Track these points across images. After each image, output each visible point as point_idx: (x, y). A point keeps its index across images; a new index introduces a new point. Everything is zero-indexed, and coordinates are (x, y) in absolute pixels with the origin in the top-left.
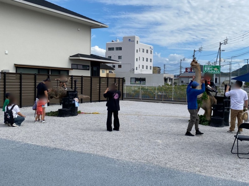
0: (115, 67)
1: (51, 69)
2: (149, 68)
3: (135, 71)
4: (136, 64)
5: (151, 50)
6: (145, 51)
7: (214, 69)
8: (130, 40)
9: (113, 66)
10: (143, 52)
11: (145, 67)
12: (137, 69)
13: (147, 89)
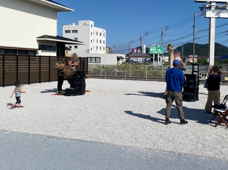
0: (71, 48)
1: (18, 50)
2: (102, 48)
3: (90, 51)
4: (91, 45)
5: (104, 33)
6: (99, 34)
7: (158, 50)
8: (85, 24)
9: (70, 47)
10: (97, 34)
11: (99, 48)
12: (91, 50)
13: (107, 68)
